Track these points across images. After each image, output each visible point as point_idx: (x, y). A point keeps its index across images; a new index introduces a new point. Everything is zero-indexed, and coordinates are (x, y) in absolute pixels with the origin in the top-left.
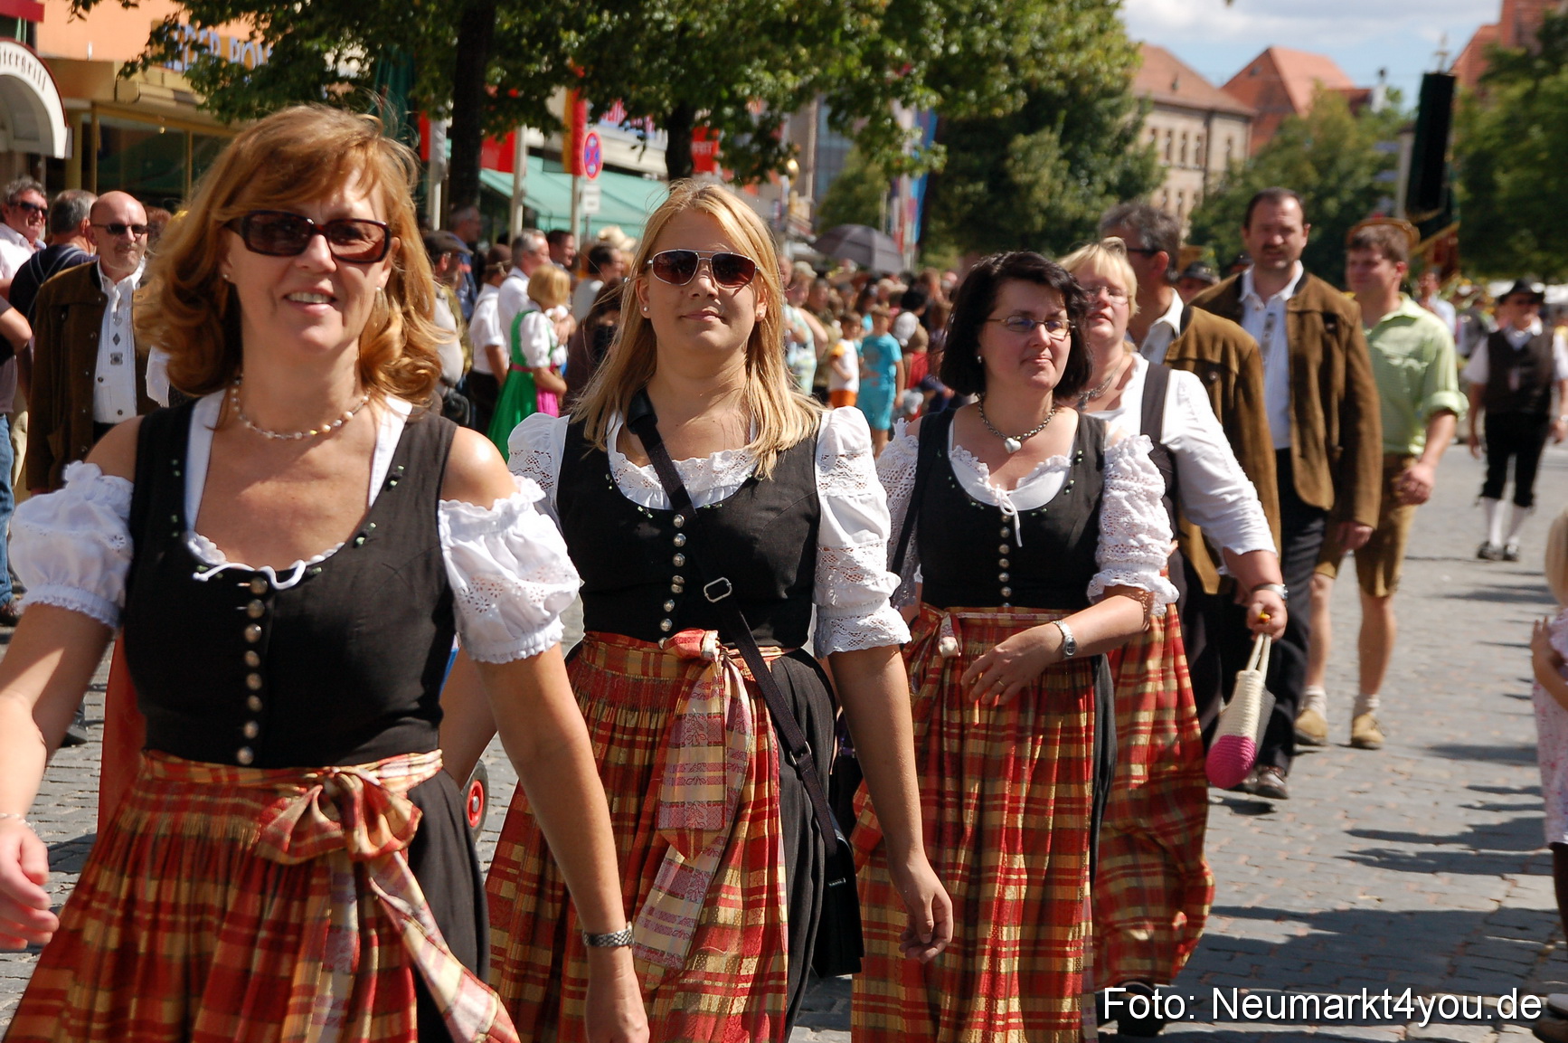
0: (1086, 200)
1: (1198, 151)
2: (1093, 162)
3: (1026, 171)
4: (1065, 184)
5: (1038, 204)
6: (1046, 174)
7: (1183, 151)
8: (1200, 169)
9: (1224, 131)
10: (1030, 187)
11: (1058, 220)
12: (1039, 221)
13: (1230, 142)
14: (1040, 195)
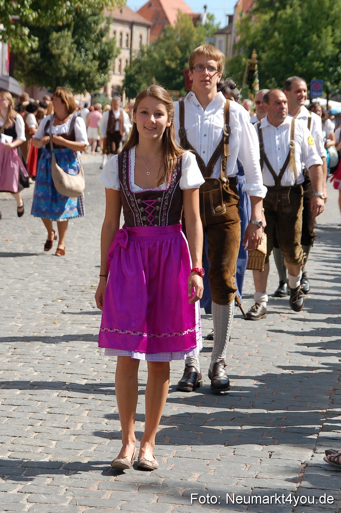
0: (85, 62)
1: (127, 41)
2: (87, 45)
3: (57, 49)
4: (75, 55)
5: (63, 64)
6: (66, 50)
7: (121, 40)
8: (128, 49)
9: (138, 31)
10: (60, 56)
11: (72, 71)
12: (64, 72)
13: (141, 37)
14: (64, 59)
